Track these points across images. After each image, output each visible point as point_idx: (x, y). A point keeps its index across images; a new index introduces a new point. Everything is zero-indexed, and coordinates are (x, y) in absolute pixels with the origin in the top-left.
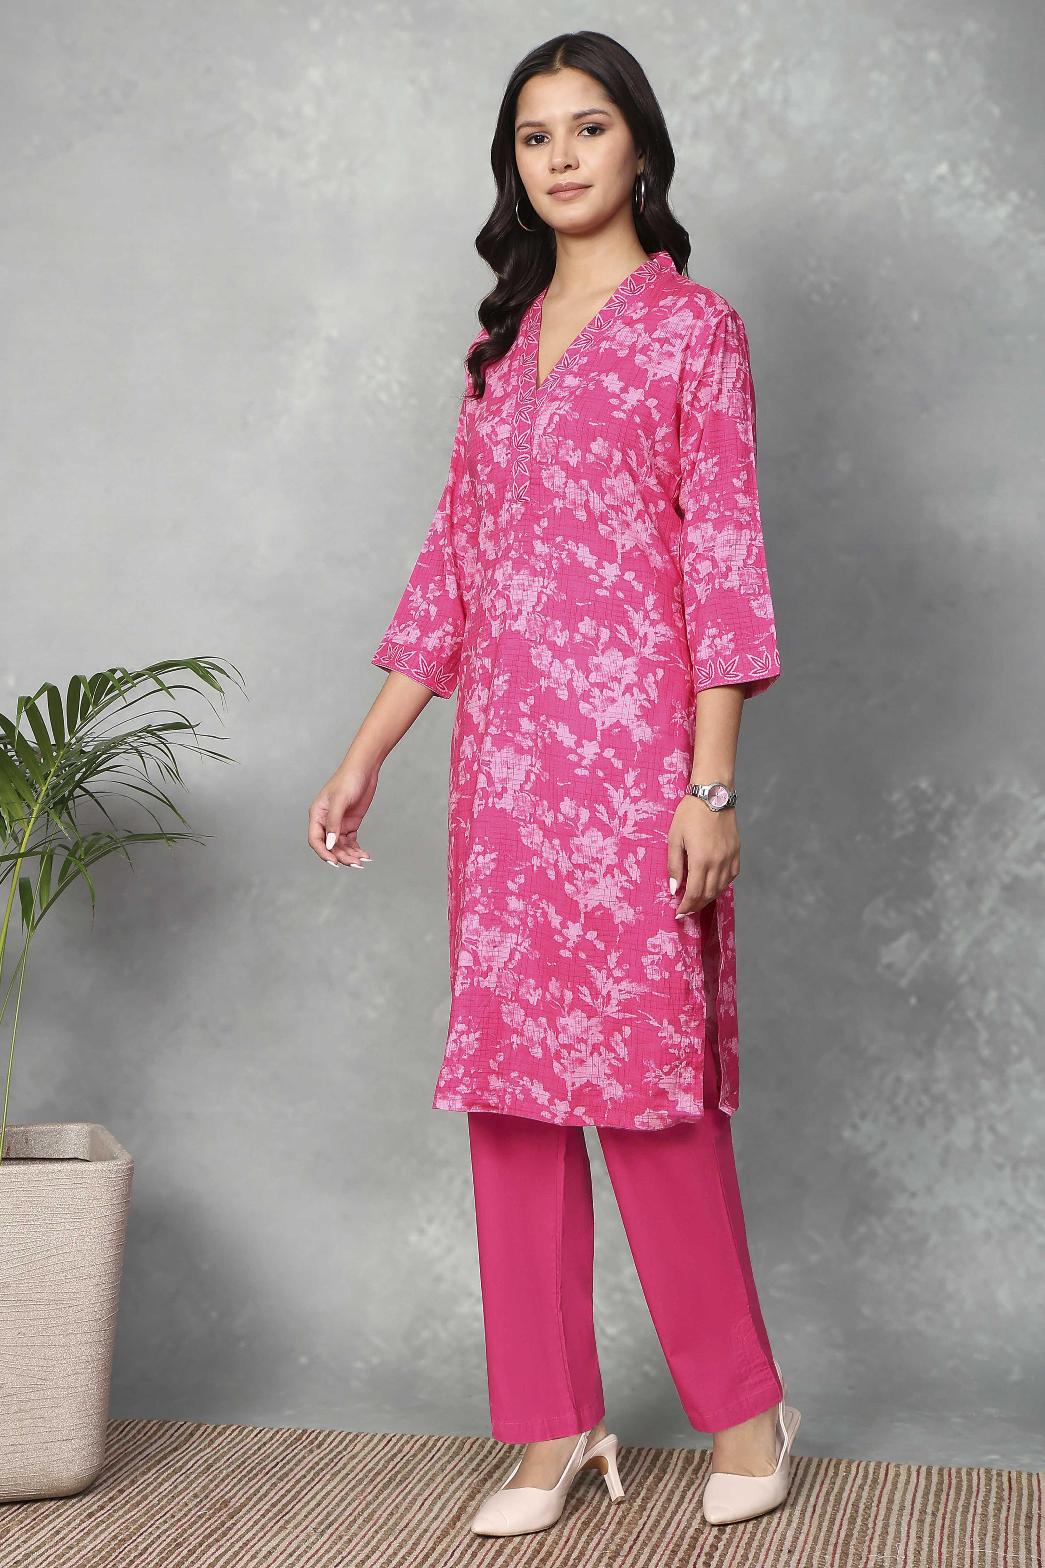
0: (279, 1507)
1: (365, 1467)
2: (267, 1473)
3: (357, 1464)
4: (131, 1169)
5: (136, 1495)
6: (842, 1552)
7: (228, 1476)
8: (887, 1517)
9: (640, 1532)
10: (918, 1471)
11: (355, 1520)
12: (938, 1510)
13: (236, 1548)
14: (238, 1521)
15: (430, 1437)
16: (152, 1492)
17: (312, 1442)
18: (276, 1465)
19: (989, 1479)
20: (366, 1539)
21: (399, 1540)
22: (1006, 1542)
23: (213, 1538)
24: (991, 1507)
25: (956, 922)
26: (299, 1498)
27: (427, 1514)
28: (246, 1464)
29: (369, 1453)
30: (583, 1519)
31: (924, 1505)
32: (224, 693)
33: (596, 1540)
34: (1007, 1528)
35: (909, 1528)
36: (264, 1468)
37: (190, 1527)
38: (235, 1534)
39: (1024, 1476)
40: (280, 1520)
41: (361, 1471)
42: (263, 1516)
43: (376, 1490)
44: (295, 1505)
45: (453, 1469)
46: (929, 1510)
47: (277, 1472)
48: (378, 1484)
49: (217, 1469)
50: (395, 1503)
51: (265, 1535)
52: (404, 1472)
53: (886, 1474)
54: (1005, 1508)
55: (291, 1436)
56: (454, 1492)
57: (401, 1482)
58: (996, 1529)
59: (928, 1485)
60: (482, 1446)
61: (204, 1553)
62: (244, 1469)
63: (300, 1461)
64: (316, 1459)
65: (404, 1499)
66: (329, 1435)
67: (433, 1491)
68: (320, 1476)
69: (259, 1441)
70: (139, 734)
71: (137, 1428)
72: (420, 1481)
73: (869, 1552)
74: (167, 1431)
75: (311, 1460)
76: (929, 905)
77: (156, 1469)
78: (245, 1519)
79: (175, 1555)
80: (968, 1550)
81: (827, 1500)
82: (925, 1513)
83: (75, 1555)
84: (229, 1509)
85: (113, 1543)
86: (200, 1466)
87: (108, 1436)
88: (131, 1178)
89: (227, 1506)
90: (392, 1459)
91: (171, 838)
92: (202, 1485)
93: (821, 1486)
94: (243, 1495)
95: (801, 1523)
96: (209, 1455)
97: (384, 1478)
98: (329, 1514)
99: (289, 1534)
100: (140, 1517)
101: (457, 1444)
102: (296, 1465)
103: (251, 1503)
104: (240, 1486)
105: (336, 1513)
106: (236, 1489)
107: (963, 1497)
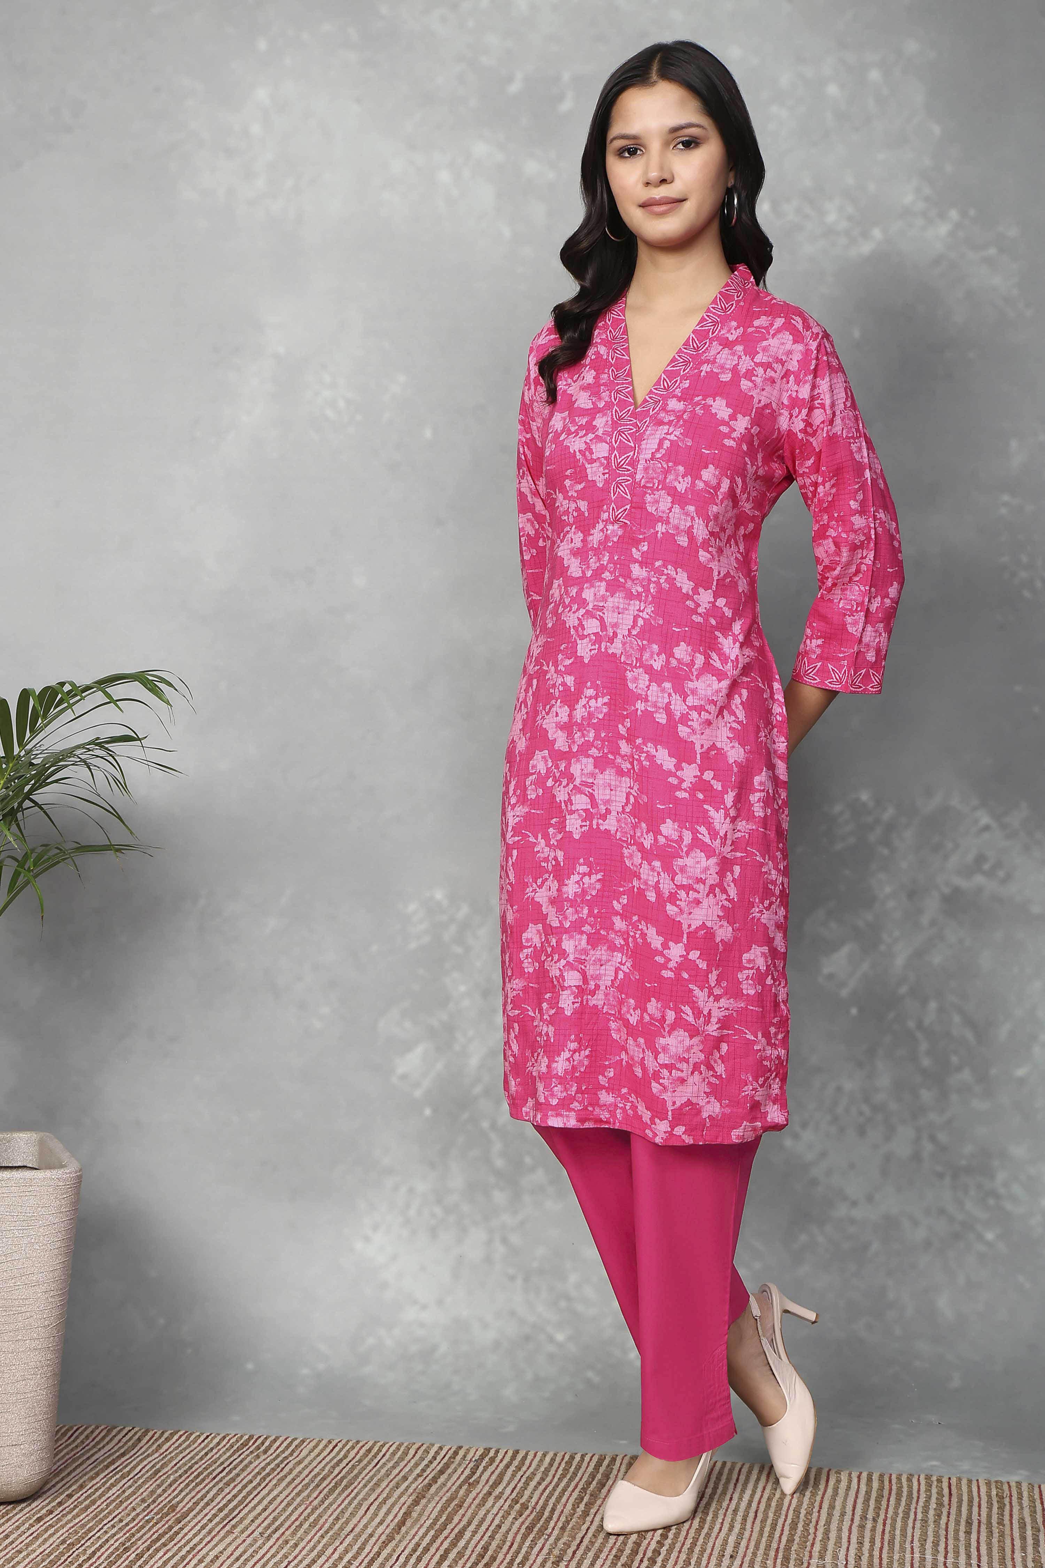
0: (226, 1511)
1: (310, 1472)
2: (214, 1478)
3: (304, 1469)
4: (80, 1178)
5: (85, 1500)
6: (784, 1557)
7: (175, 1481)
8: (828, 1523)
9: (583, 1538)
11: (301, 1525)
12: (878, 1516)
13: (183, 1552)
14: (185, 1525)
15: (376, 1443)
16: (100, 1497)
17: (258, 1448)
18: (223, 1471)
19: (929, 1485)
20: (312, 1544)
21: (345, 1544)
22: (946, 1548)
23: (161, 1542)
24: (931, 1513)
25: (897, 933)
26: (245, 1503)
27: (372, 1519)
28: (194, 1469)
29: (314, 1459)
30: (527, 1524)
31: (865, 1511)
32: (171, 706)
33: (539, 1545)
34: (947, 1533)
35: (850, 1534)
36: (211, 1473)
37: (138, 1531)
38: (182, 1538)
39: (964, 1482)
40: (226, 1524)
41: (307, 1476)
42: (210, 1520)
43: (322, 1495)
44: (242, 1510)
45: (398, 1474)
46: (870, 1515)
47: (224, 1477)
48: (323, 1489)
49: (164, 1474)
50: (340, 1508)
51: (212, 1539)
52: (349, 1477)
54: (945, 1513)
55: (237, 1441)
56: (400, 1497)
57: (346, 1487)
58: (936, 1535)
59: (869, 1490)
60: (427, 1452)
61: (151, 1557)
62: (191, 1474)
63: (247, 1466)
64: (262, 1465)
65: (350, 1504)
66: (275, 1440)
68: (267, 1481)
69: (206, 1446)
70: (88, 747)
71: (86, 1433)
72: (365, 1486)
73: (810, 1557)
74: (115, 1436)
75: (257, 1466)
76: (870, 917)
77: (104, 1474)
78: (192, 1524)
79: (123, 1559)
80: (908, 1556)
81: (768, 1506)
82: (866, 1519)
83: (24, 1558)
84: (176, 1514)
85: (62, 1547)
86: (147, 1472)
87: (57, 1441)
88: (79, 1186)
89: (174, 1510)
90: (337, 1464)
91: (119, 849)
92: (150, 1489)
94: (190, 1500)
95: (743, 1529)
96: (157, 1460)
97: (330, 1483)
98: (275, 1519)
99: (236, 1538)
100: (89, 1522)
101: (402, 1449)
102: (243, 1470)
103: (199, 1508)
104: (187, 1490)
105: (283, 1518)
106: (183, 1494)
107: (903, 1503)
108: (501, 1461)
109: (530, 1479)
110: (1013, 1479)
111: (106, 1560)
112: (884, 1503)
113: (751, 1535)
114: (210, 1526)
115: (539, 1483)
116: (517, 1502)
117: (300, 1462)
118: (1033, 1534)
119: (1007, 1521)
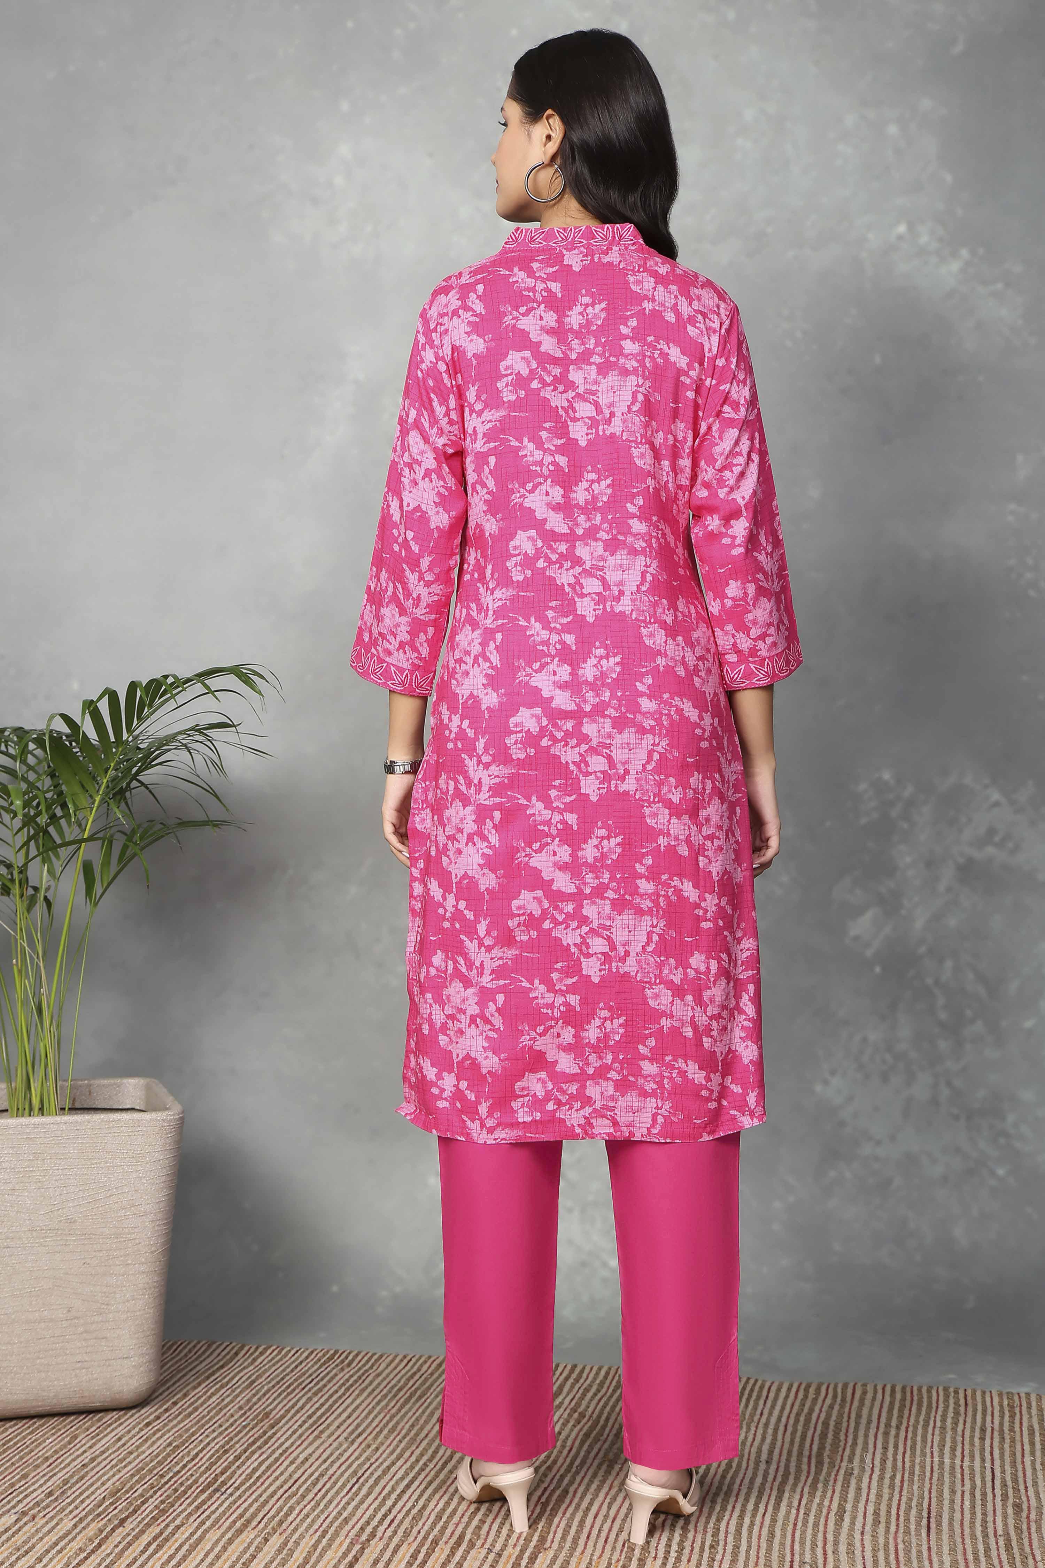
0: (314, 1418)
1: (388, 1384)
2: (303, 1388)
3: (382, 1381)
4: (182, 1119)
5: (188, 1407)
7: (269, 1390)
8: (856, 1430)
10: (883, 1390)
11: (381, 1431)
12: (901, 1423)
13: (276, 1455)
14: (278, 1431)
16: (202, 1405)
17: (343, 1362)
18: (311, 1382)
19: (947, 1397)
20: (391, 1448)
21: (421, 1448)
22: (963, 1452)
23: (256, 1445)
24: (949, 1421)
25: (916, 899)
26: (332, 1411)
28: (285, 1380)
29: (391, 1372)
30: (585, 1430)
31: (889, 1419)
32: (264, 697)
33: (595, 1450)
34: (963, 1439)
35: (876, 1441)
36: (300, 1384)
37: (236, 1435)
38: (275, 1442)
39: (979, 1394)
40: (315, 1430)
41: (385, 1387)
42: (300, 1426)
43: (399, 1404)
44: (329, 1417)
46: (894, 1423)
47: (312, 1388)
48: (400, 1399)
49: (259, 1385)
51: (302, 1443)
52: (423, 1388)
53: (854, 1392)
54: (961, 1422)
55: (324, 1355)
57: (420, 1397)
58: (954, 1441)
59: (892, 1401)
61: (248, 1458)
62: (283, 1385)
63: (332, 1378)
64: (347, 1377)
65: (423, 1412)
66: (357, 1355)
68: (351, 1391)
69: (296, 1359)
70: (189, 733)
71: (188, 1348)
73: (841, 1461)
74: (214, 1350)
75: (342, 1378)
76: (892, 884)
77: (205, 1384)
78: (284, 1429)
79: (222, 1460)
80: (928, 1460)
81: (797, 1420)
82: (890, 1426)
83: (135, 1459)
84: (270, 1420)
85: (168, 1449)
86: (244, 1382)
88: (182, 1127)
89: (268, 1417)
90: (412, 1377)
91: (216, 824)
92: (246, 1398)
93: (792, 1407)
94: (282, 1408)
95: (775, 1439)
96: (252, 1372)
97: (406, 1394)
98: (358, 1426)
99: (323, 1442)
100: (192, 1426)
102: (329, 1381)
103: (290, 1415)
104: (280, 1399)
105: (364, 1425)
106: (276, 1402)
107: (924, 1413)
108: (561, 1374)
109: (587, 1390)
110: (1023, 1390)
111: (207, 1460)
112: (906, 1412)
114: (300, 1431)
115: (595, 1394)
116: (575, 1411)
119: (1017, 1429)
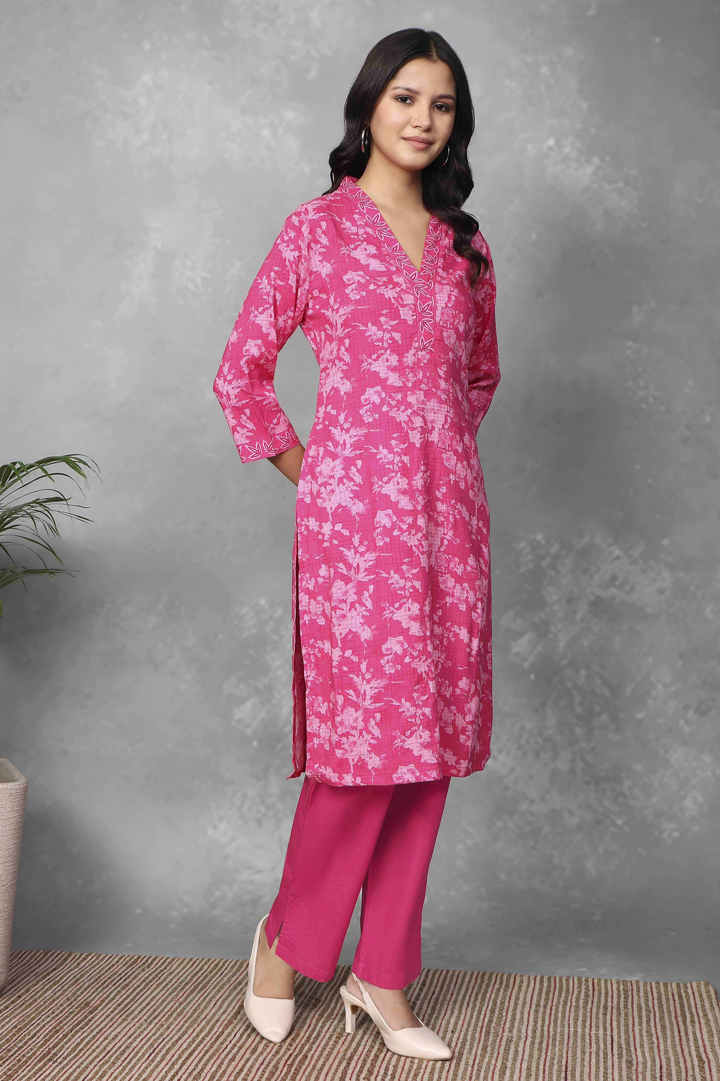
0: (122, 1006)
1: (178, 980)
2: (115, 984)
3: (174, 978)
4: (26, 788)
5: (29, 999)
6: (486, 1031)
7: (89, 986)
8: (515, 1009)
10: (535, 979)
11: (172, 1014)
12: (547, 1004)
13: (94, 1033)
14: (96, 1015)
15: (221, 960)
16: (39, 997)
17: (144, 964)
18: (120, 979)
19: (580, 984)
20: (179, 1026)
21: (200, 1027)
22: (591, 1024)
23: (80, 1026)
24: (581, 1002)
25: (560, 626)
26: (135, 1000)
27: (218, 1010)
28: (101, 978)
29: (181, 971)
30: (319, 1012)
31: (539, 1000)
32: (86, 478)
33: (328, 1026)
34: (591, 1014)
35: (529, 1016)
36: (112, 981)
37: (65, 1019)
38: (94, 1024)
39: (603, 982)
40: (123, 1014)
41: (176, 982)
42: (112, 1012)
43: (185, 995)
44: (133, 1005)
45: (236, 980)
46: (542, 1004)
47: (121, 984)
48: (187, 991)
49: (82, 982)
50: (198, 1003)
51: (113, 1024)
52: (204, 983)
53: (515, 982)
54: (590, 1002)
55: (130, 960)
56: (236, 996)
57: (202, 989)
58: (585, 1016)
59: (541, 988)
61: (73, 1036)
62: (99, 982)
63: (136, 976)
64: (147, 975)
65: (204, 1000)
66: (155, 959)
67: (223, 995)
68: (149, 986)
69: (110, 963)
70: (32, 505)
71: (30, 955)
72: (214, 988)
73: (503, 1031)
74: (49, 957)
75: (143, 976)
76: (542, 615)
77: (42, 982)
78: (100, 1014)
79: (54, 1038)
80: (566, 1030)
81: (476, 998)
82: (539, 1006)
84: (90, 1008)
85: (14, 1031)
86: (71, 980)
87: (11, 961)
88: (26, 793)
89: (88, 1006)
90: (195, 974)
91: (52, 572)
92: (72, 992)
93: (473, 989)
94: (99, 999)
96: (77, 973)
97: (191, 987)
98: (155, 1011)
99: (129, 1023)
100: (32, 1013)
101: (238, 964)
102: (134, 979)
103: (104, 1004)
104: (97, 992)
105: (159, 1010)
106: (95, 994)
107: (563, 995)
110: (634, 979)
111: (43, 1038)
112: (551, 996)
113: (465, 1017)
114: (112, 1015)
117: (171, 973)
118: (646, 1014)
119: (630, 1006)
